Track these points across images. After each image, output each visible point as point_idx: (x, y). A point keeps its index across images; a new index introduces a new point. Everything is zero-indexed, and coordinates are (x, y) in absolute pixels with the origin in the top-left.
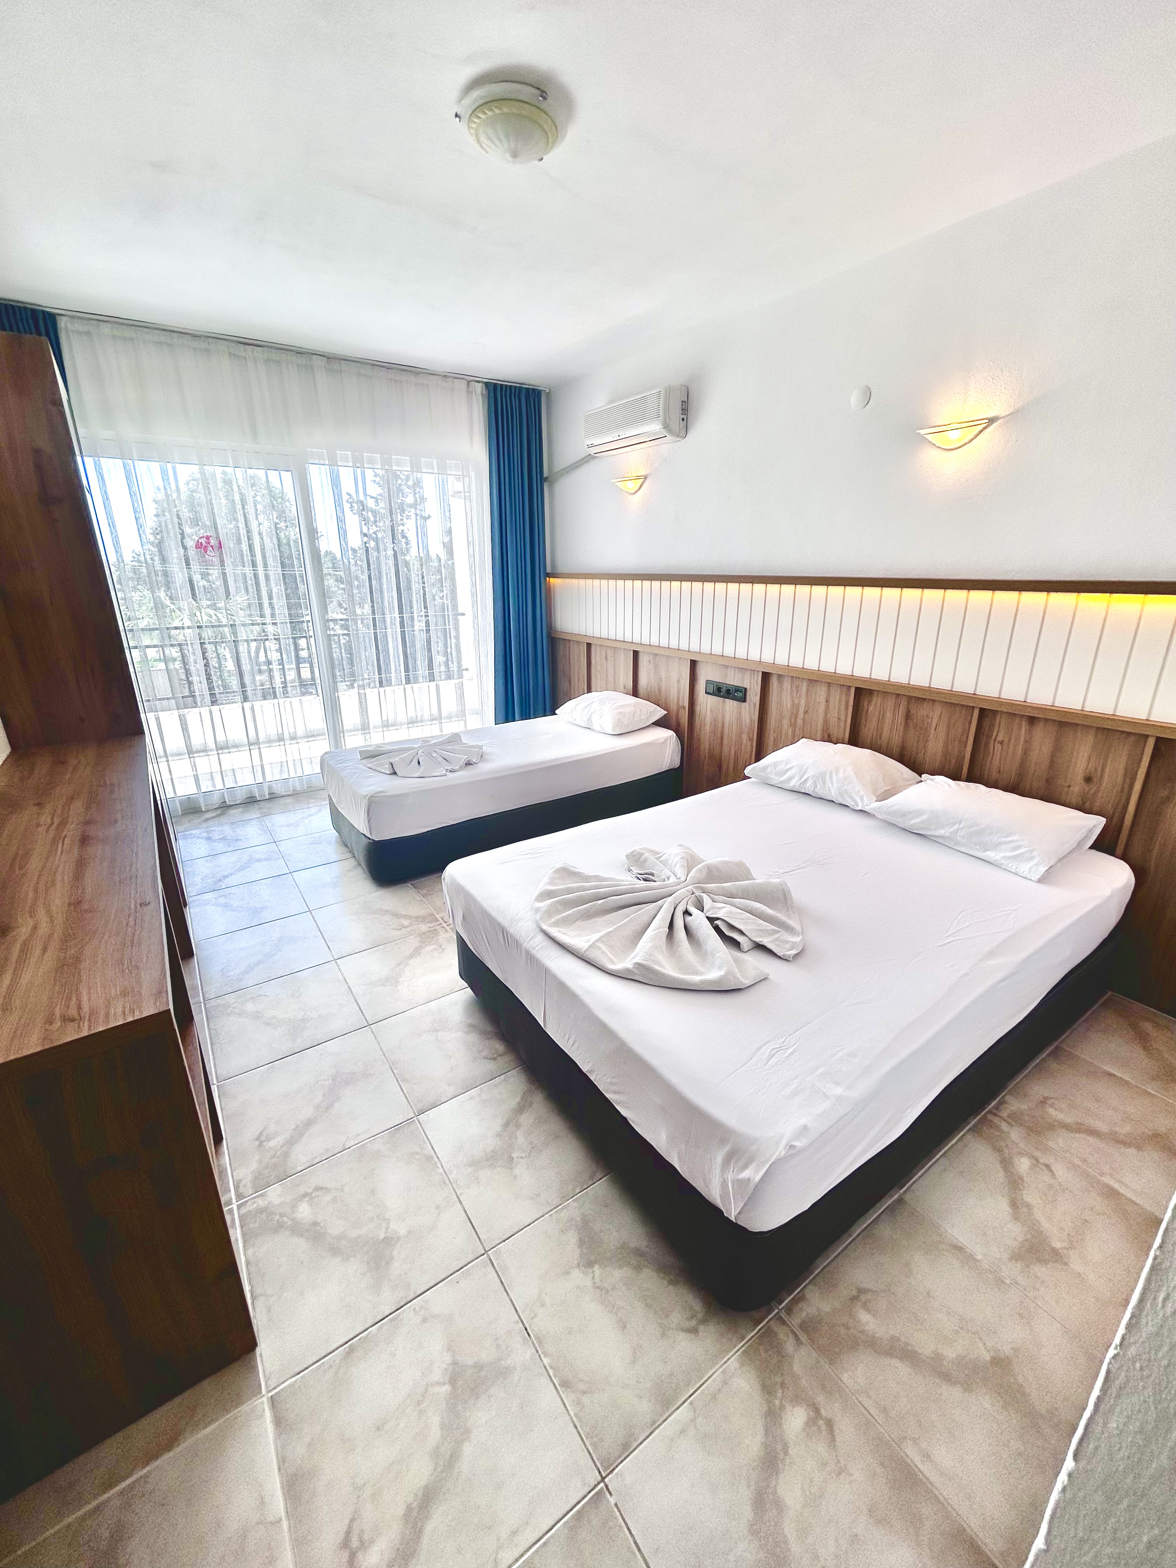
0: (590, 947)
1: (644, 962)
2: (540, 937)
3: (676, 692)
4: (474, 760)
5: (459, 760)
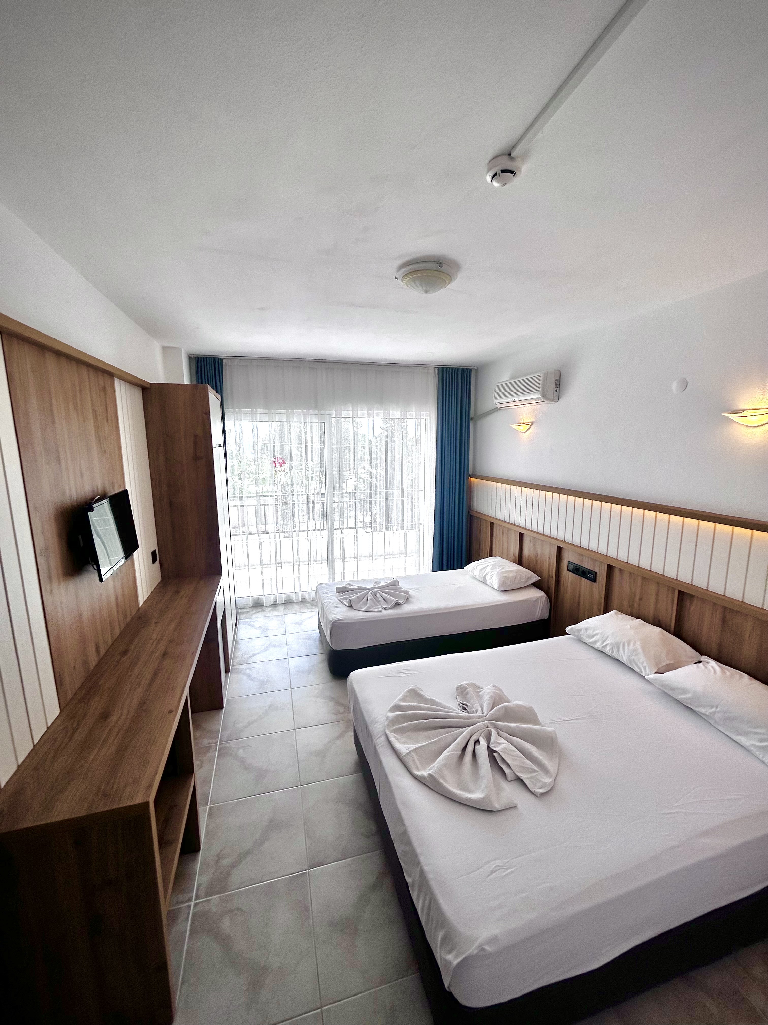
0: (408, 753)
1: (435, 775)
3: (547, 565)
4: (401, 602)
5: (392, 601)
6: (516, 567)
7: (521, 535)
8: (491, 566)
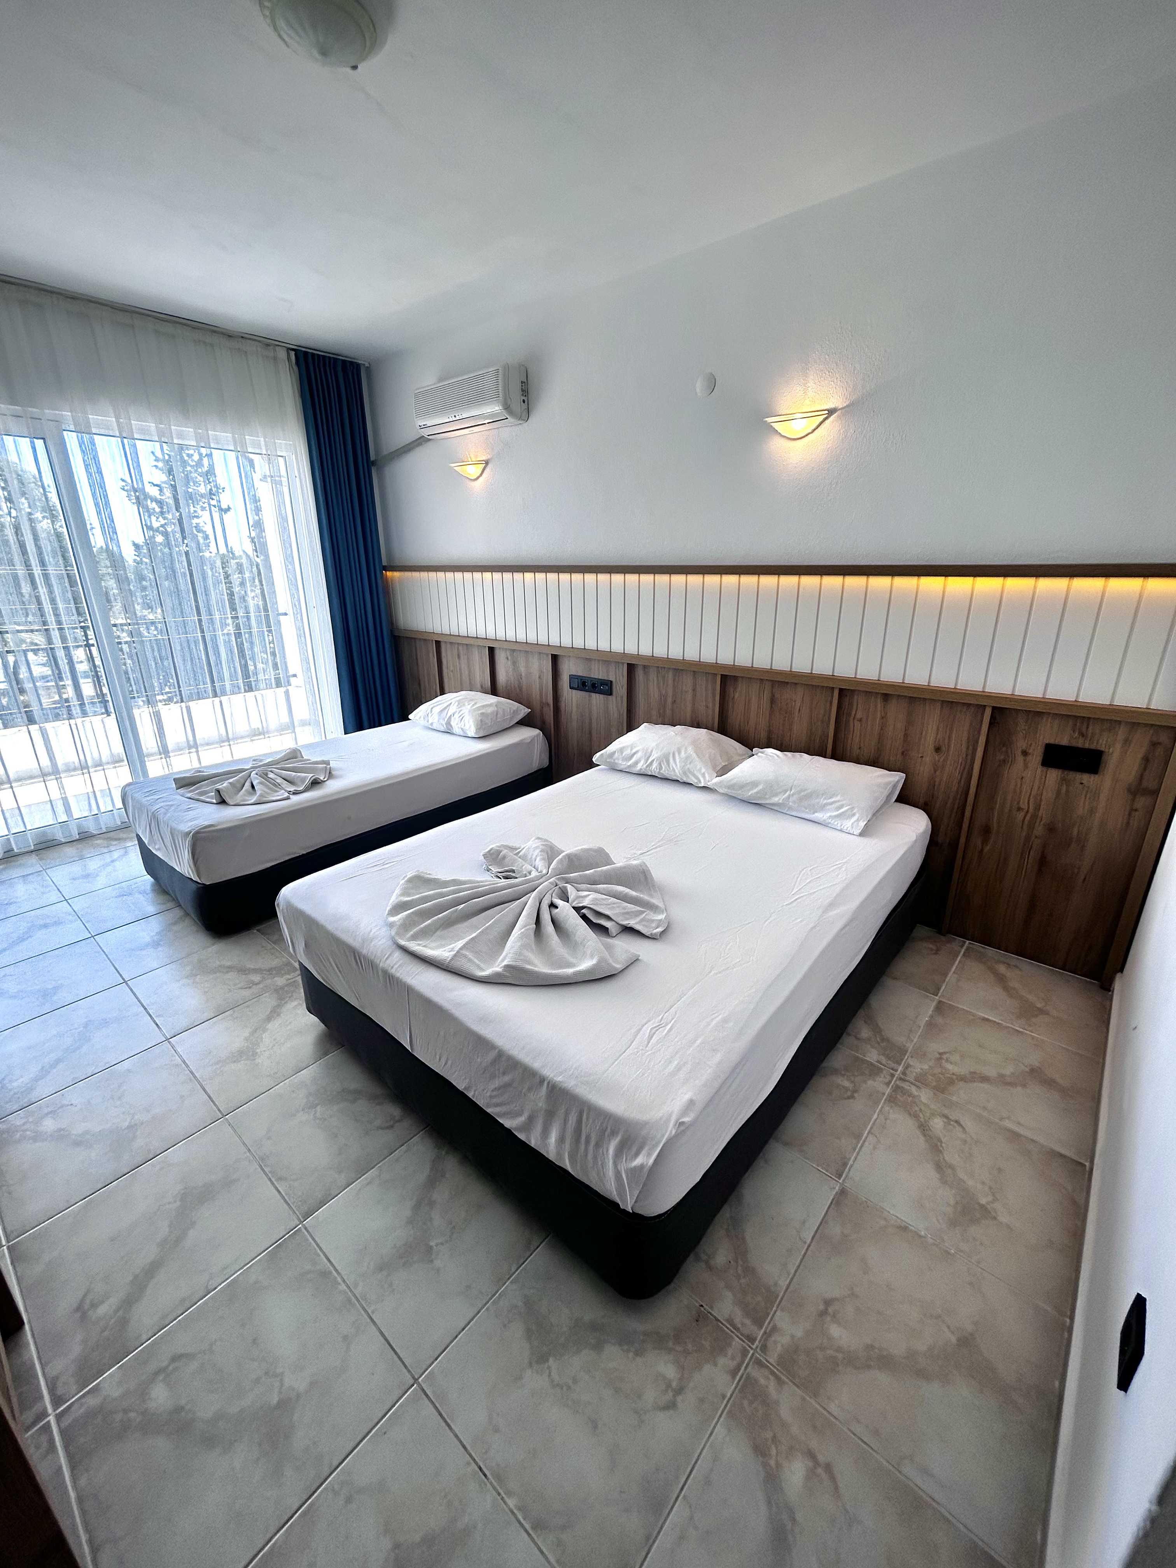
0: (455, 955)
1: (514, 963)
2: (398, 954)
3: (538, 689)
4: (322, 778)
5: (303, 780)
6: (493, 699)
7: (491, 650)
8: (457, 703)
